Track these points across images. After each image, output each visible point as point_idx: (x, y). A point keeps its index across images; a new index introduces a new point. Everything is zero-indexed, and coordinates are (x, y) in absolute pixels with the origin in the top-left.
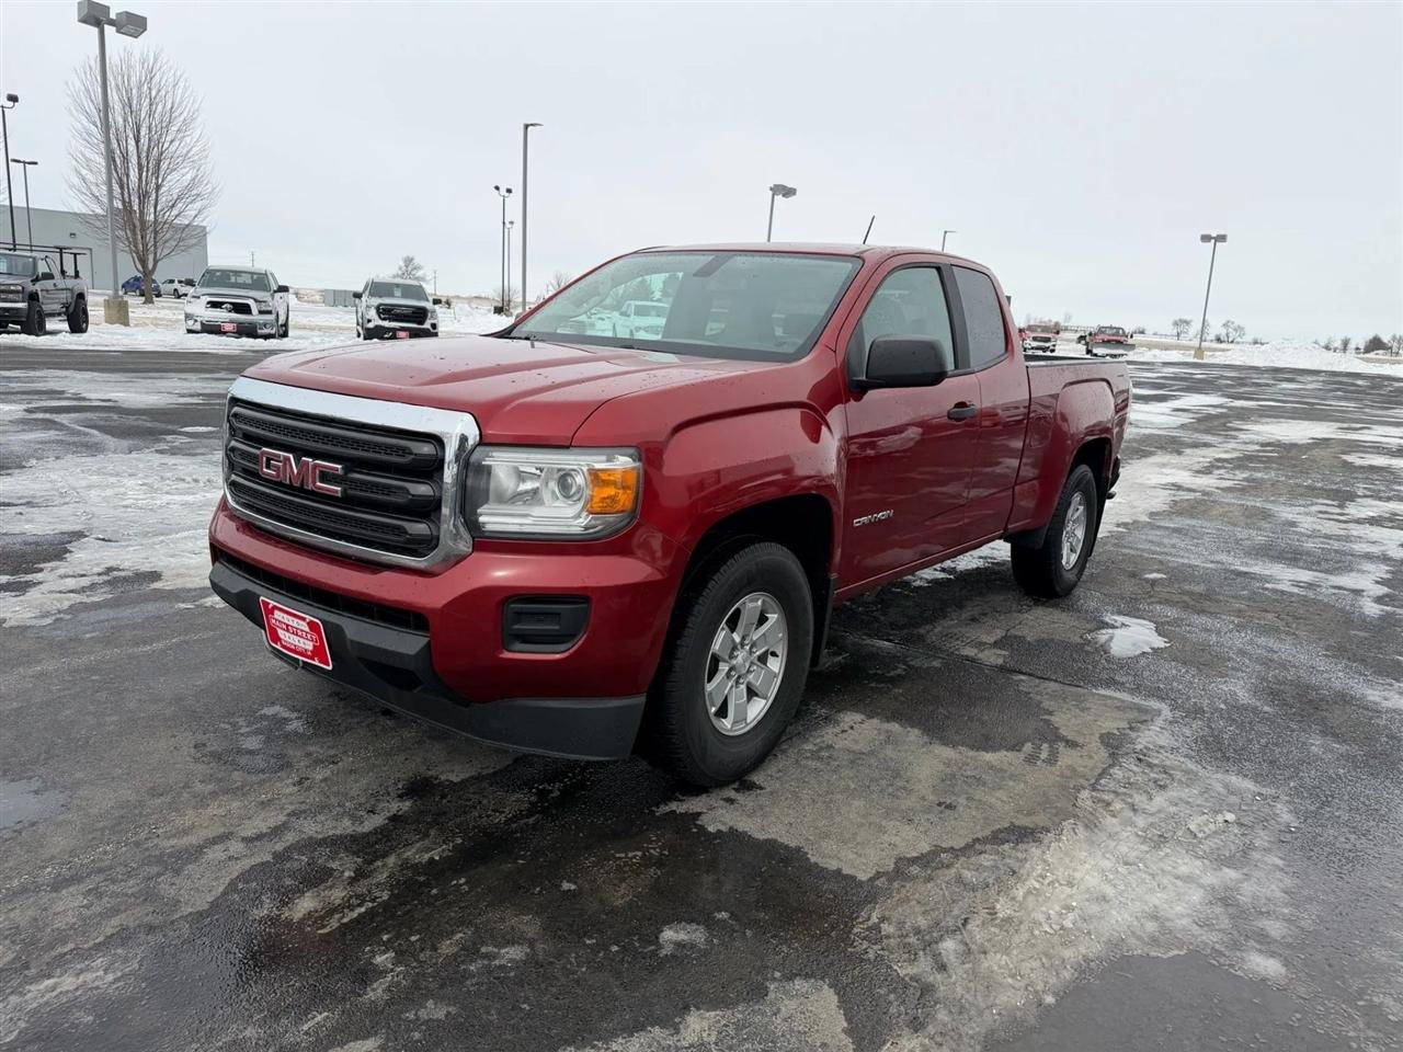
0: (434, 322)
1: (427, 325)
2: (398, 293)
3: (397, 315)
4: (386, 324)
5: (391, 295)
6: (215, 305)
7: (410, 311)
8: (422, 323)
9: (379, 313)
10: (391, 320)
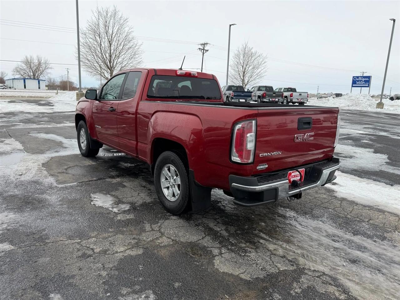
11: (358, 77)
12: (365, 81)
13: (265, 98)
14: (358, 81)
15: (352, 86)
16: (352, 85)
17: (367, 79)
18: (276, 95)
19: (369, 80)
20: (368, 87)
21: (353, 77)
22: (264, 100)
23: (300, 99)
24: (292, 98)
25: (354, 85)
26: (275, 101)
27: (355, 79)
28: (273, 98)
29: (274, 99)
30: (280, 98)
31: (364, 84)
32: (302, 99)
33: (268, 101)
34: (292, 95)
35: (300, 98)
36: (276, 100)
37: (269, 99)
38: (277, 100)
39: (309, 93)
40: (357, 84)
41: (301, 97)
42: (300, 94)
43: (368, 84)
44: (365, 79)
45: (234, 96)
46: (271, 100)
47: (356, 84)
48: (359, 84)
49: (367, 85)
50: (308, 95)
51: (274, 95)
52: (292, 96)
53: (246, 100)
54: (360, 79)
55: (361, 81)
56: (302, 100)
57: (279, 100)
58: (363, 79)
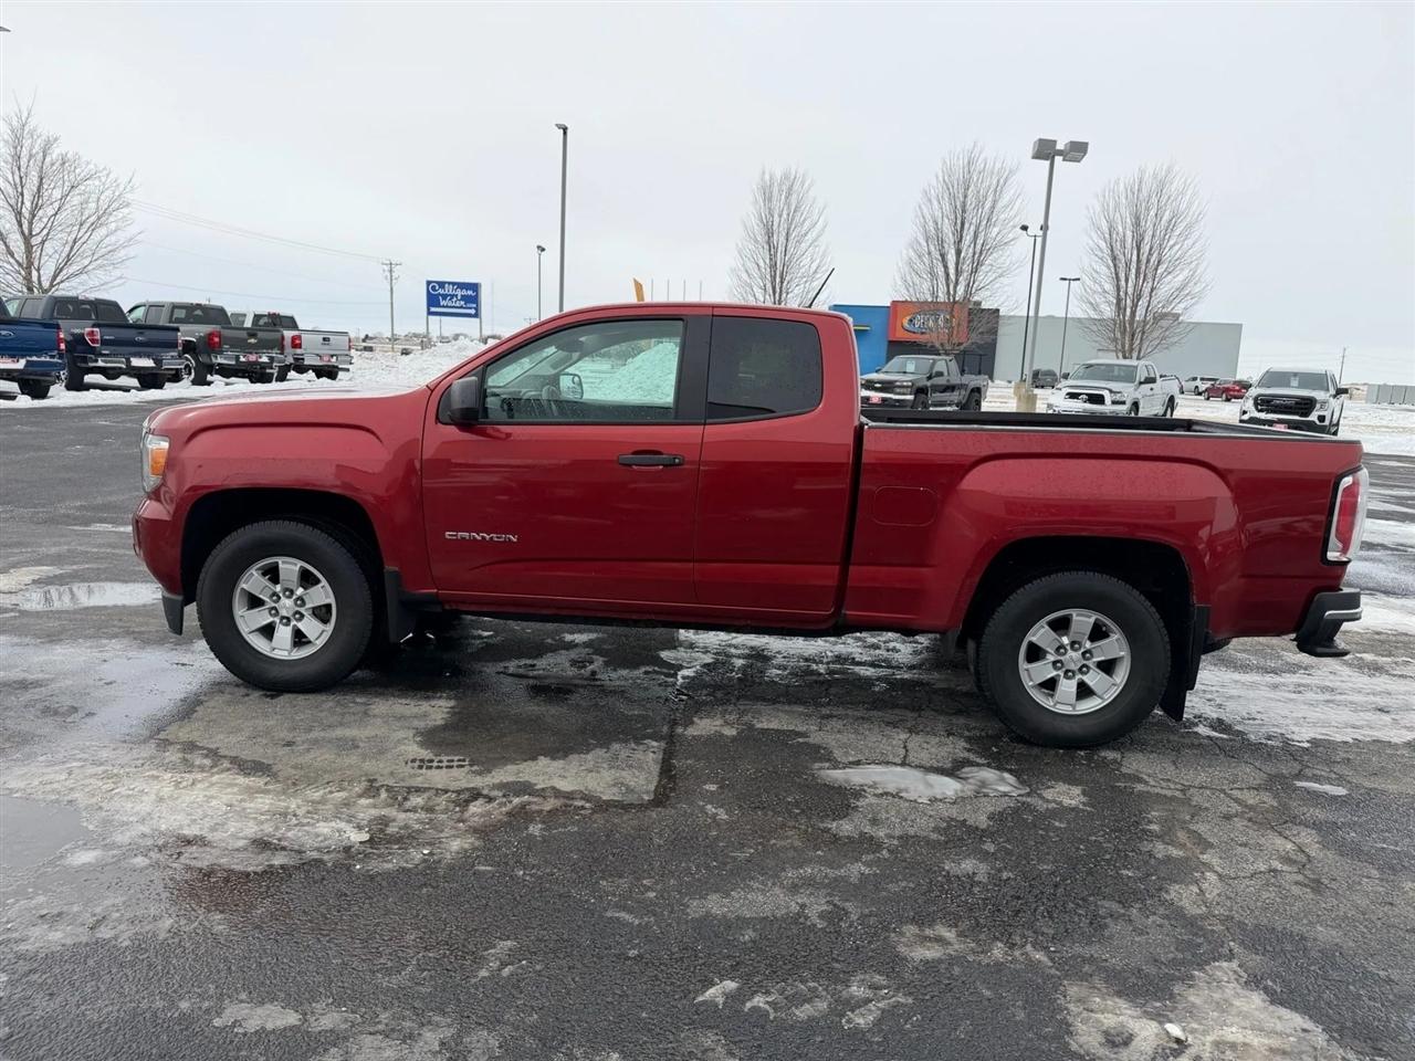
0: (1322, 413)
1: (1313, 417)
2: (1295, 383)
3: (1277, 406)
4: (1263, 416)
5: (1288, 385)
6: (1073, 396)
7: (1293, 401)
8: (1307, 415)
9: (1256, 404)
10: (1268, 412)
11: (442, 284)
12: (464, 298)
13: (221, 353)
14: (444, 297)
15: (430, 313)
16: (428, 309)
17: (470, 293)
18: (260, 341)
19: (477, 295)
20: (476, 315)
21: (429, 283)
22: (214, 360)
23: (326, 355)
24: (298, 351)
25: (433, 309)
26: (257, 363)
27: (433, 288)
28: (251, 353)
29: (253, 358)
30: (275, 353)
31: (461, 307)
32: (332, 356)
33: (234, 363)
34: (297, 342)
35: (325, 351)
36: (260, 360)
37: (237, 358)
38: (265, 359)
39: (352, 335)
40: (443, 306)
41: (327, 347)
42: (324, 339)
43: (476, 309)
44: (464, 292)
45: (104, 343)
46: (242, 359)
47: (440, 306)
48: (447, 307)
49: (473, 311)
50: (350, 341)
51: (252, 341)
52: (299, 346)
53: (158, 362)
54: (449, 290)
55: (452, 296)
56: (334, 359)
57: (272, 359)
58: (459, 293)
